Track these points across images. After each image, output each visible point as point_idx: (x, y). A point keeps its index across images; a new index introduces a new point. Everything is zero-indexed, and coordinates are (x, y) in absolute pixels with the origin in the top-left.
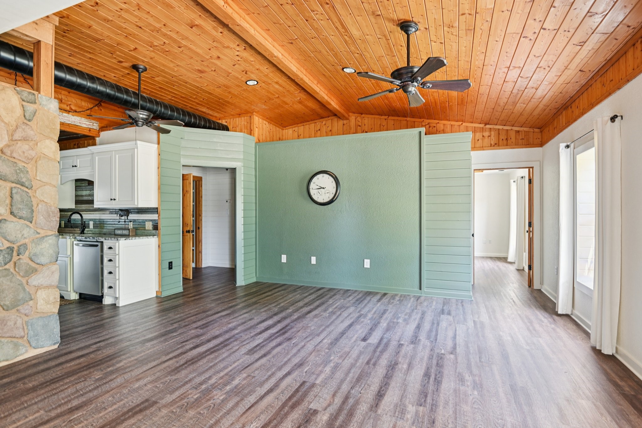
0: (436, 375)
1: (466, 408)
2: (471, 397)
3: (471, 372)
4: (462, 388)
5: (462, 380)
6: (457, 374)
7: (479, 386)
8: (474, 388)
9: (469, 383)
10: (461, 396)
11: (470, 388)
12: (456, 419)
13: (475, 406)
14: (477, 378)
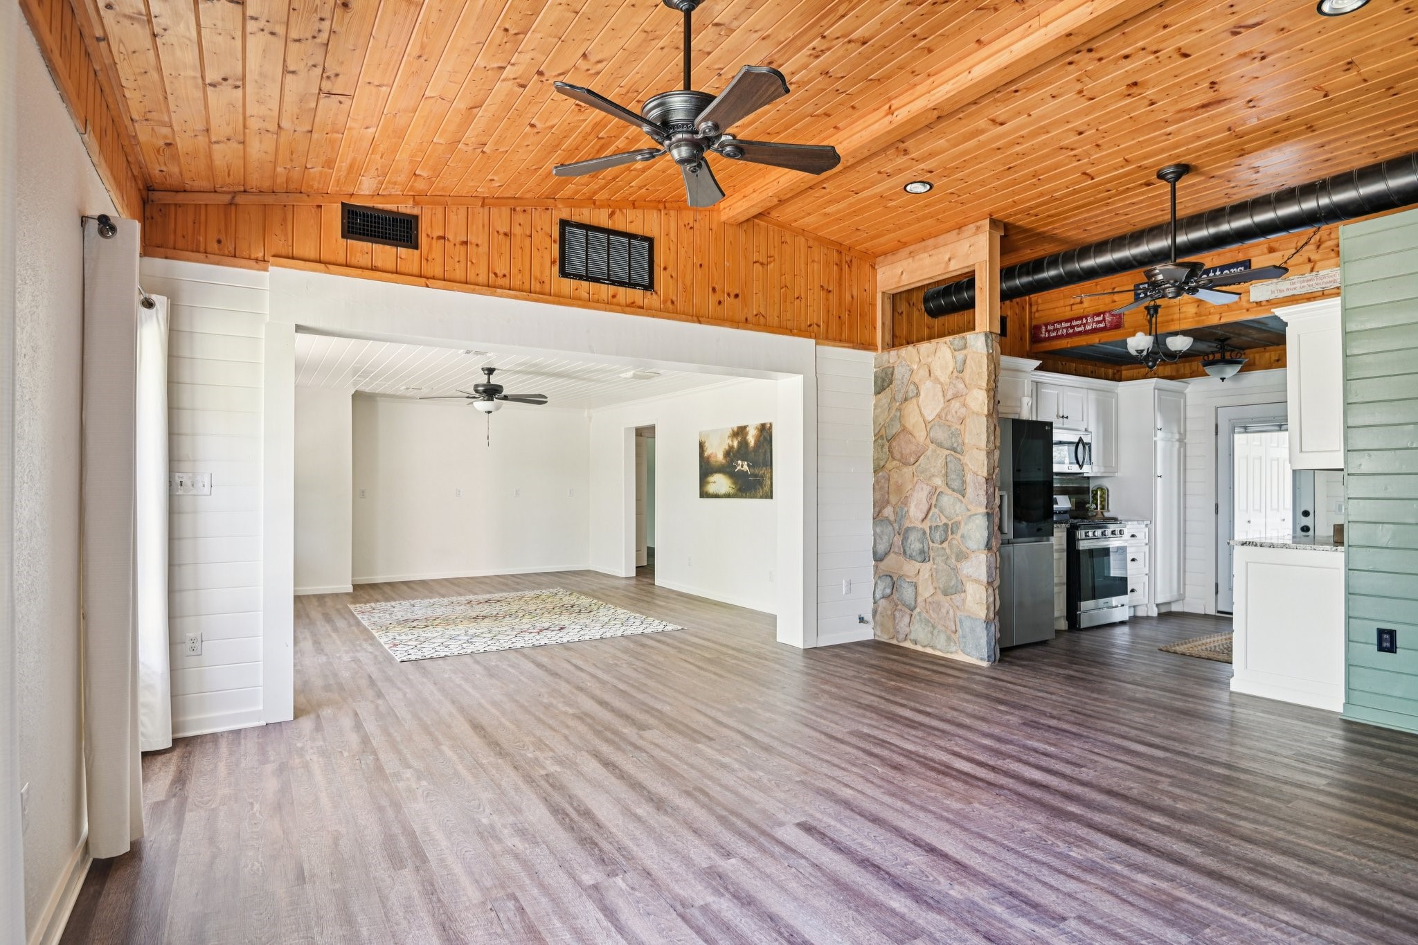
0: (571, 820)
1: (486, 796)
2: (488, 811)
3: (516, 857)
4: (511, 819)
5: (522, 832)
6: (539, 840)
7: (486, 834)
8: (492, 827)
9: (506, 831)
10: (504, 807)
11: (500, 825)
12: (492, 780)
13: (477, 802)
14: (497, 848)
